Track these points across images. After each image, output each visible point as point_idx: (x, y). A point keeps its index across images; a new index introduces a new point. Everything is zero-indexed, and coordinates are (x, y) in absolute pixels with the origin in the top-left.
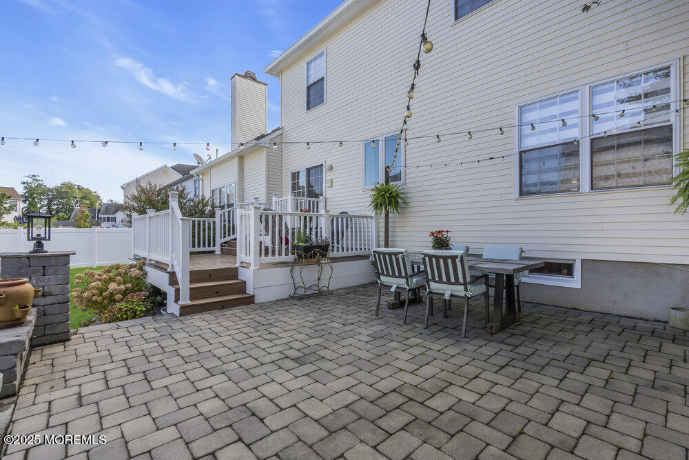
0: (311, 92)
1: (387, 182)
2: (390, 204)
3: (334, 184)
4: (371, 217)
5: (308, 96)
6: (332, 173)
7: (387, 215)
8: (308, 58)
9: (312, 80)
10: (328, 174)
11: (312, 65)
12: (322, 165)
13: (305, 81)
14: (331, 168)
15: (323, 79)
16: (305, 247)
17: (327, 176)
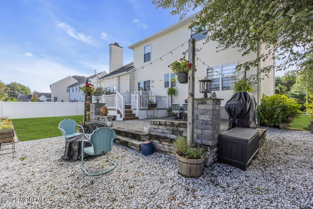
0: (145, 56)
1: (172, 87)
2: (173, 93)
3: (154, 87)
4: (167, 97)
5: (145, 58)
6: (153, 83)
7: (172, 97)
8: (145, 45)
9: (146, 53)
10: (152, 84)
11: (146, 48)
12: (150, 81)
13: (144, 53)
14: (153, 82)
15: (150, 53)
16: (151, 105)
17: (151, 84)
